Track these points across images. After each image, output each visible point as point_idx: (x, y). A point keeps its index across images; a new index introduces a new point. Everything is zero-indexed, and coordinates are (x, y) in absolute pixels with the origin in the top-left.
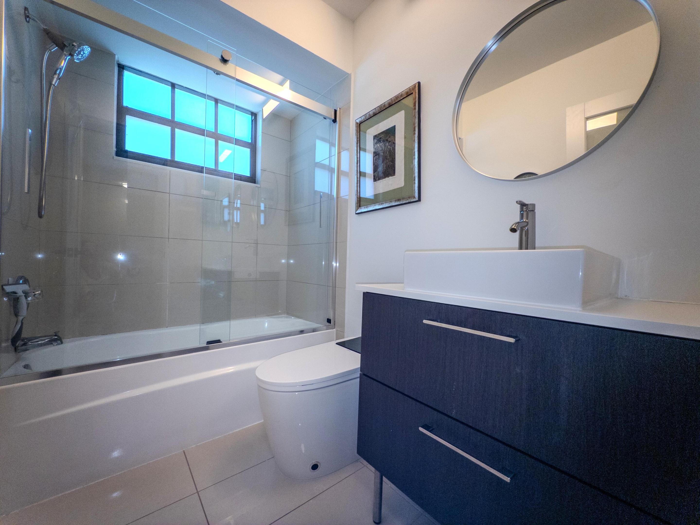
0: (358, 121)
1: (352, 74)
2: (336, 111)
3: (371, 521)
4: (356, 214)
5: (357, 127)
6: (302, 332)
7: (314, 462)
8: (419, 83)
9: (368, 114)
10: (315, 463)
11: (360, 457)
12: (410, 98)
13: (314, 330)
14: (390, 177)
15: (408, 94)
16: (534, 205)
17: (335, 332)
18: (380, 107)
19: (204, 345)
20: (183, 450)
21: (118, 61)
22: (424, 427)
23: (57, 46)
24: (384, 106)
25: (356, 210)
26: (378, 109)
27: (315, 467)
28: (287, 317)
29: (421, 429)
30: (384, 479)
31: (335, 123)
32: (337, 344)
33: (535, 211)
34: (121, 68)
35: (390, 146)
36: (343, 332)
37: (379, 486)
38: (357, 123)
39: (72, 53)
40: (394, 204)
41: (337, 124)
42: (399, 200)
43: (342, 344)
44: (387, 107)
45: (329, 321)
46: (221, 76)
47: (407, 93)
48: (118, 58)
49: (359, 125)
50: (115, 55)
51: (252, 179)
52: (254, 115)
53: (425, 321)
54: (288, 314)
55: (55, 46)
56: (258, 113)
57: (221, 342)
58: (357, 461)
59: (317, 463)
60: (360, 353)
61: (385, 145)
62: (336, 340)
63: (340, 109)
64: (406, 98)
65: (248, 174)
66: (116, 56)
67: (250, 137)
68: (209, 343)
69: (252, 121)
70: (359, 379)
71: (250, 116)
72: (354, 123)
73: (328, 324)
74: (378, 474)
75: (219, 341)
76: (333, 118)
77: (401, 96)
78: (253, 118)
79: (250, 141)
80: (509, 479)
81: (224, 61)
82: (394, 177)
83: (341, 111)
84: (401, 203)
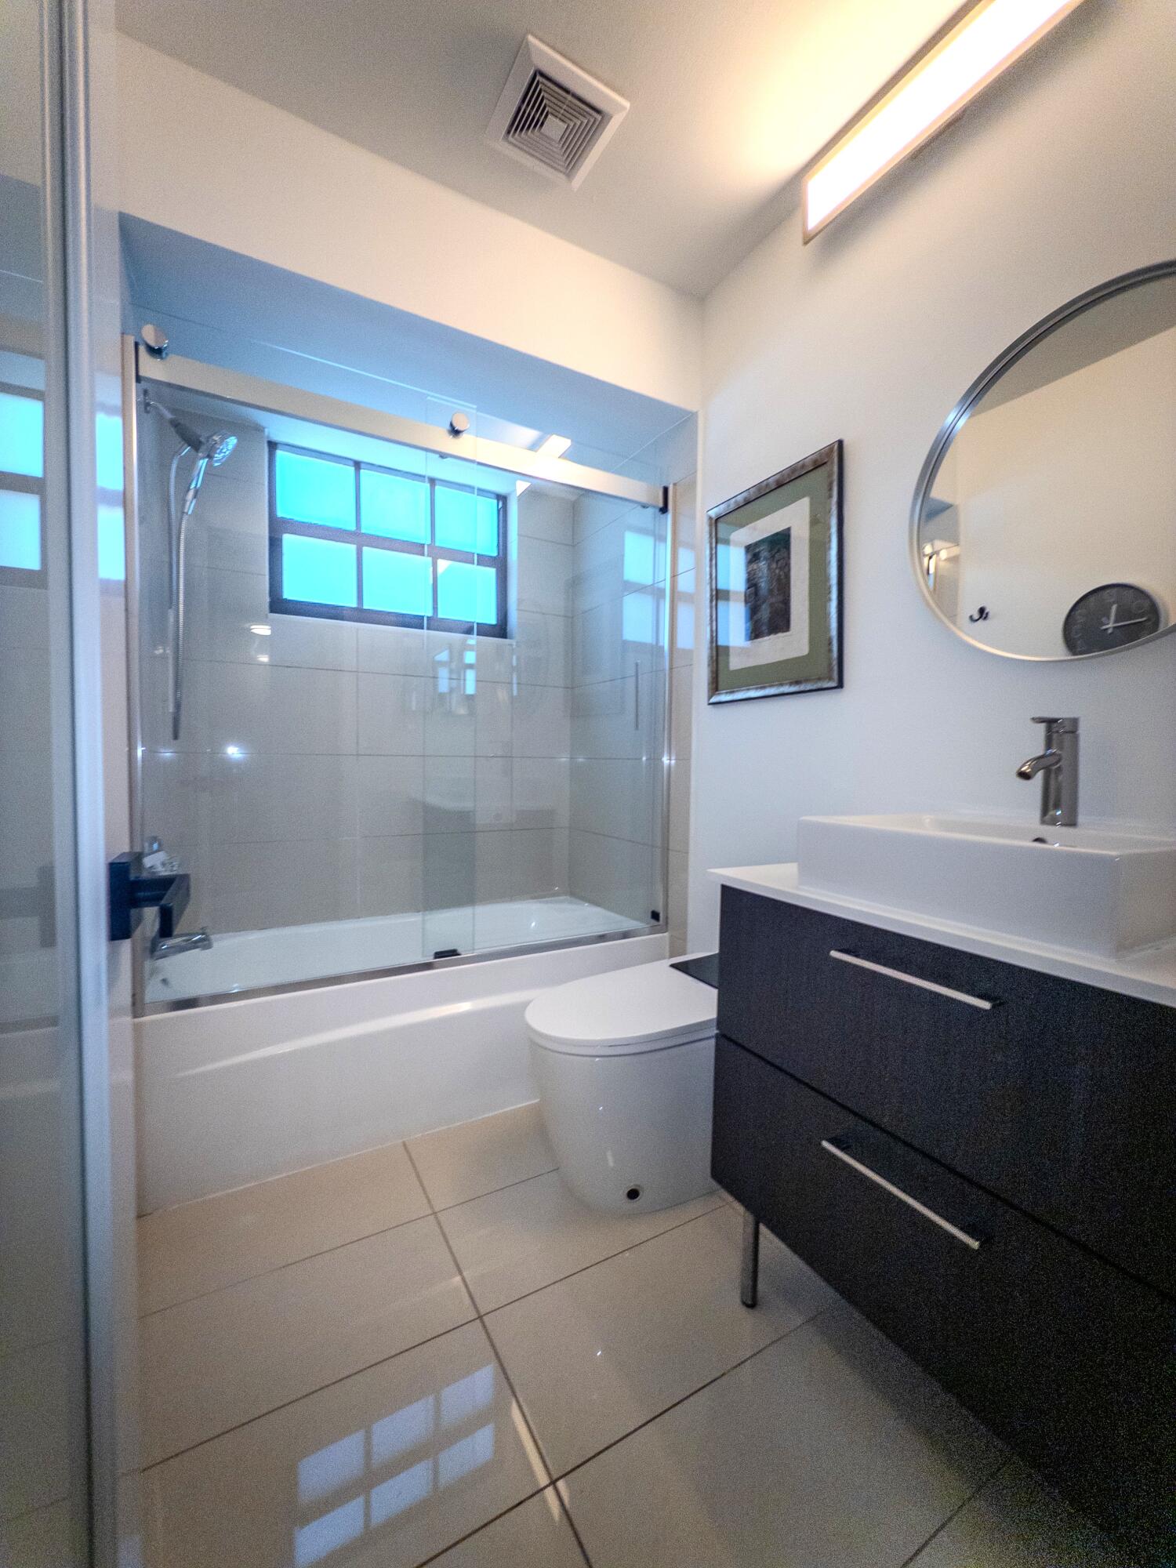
0: (713, 513)
1: (699, 412)
2: (666, 490)
3: (738, 1300)
4: (710, 704)
5: (710, 525)
6: (602, 938)
7: (631, 1186)
8: (840, 443)
9: (734, 500)
10: (633, 1188)
11: (719, 1187)
12: (821, 473)
13: (625, 935)
14: (780, 635)
15: (818, 463)
16: (1075, 722)
17: (667, 940)
18: (758, 486)
19: (428, 958)
20: (404, 1140)
21: (268, 437)
22: (832, 1141)
23: (189, 445)
24: (767, 485)
25: (710, 698)
26: (754, 492)
27: (633, 1194)
28: (571, 903)
29: (825, 1144)
30: (763, 1228)
31: (665, 515)
32: (673, 966)
33: (1077, 733)
34: (273, 446)
35: (781, 569)
36: (685, 940)
37: (751, 1240)
38: (710, 518)
39: (212, 454)
40: (786, 689)
41: (670, 515)
42: (797, 683)
43: (681, 967)
44: (773, 488)
45: (655, 916)
46: (449, 459)
47: (815, 461)
48: (269, 433)
49: (713, 521)
50: (264, 428)
51: (500, 630)
52: (502, 499)
53: (834, 954)
54: (573, 894)
55: (186, 445)
56: (509, 494)
57: (459, 955)
58: (711, 1193)
59: (637, 1188)
60: (716, 988)
61: (769, 566)
62: (671, 956)
63: (675, 484)
64: (811, 473)
65: (492, 619)
66: (266, 430)
67: (496, 544)
68: (438, 955)
69: (499, 511)
70: (713, 1042)
71: (496, 501)
72: (706, 520)
73: (654, 922)
74: (750, 1218)
75: (454, 953)
76: (661, 505)
77: (803, 466)
78: (500, 505)
79: (495, 554)
80: (977, 1243)
81: (455, 432)
82: (788, 633)
83: (678, 487)
84: (802, 687)
